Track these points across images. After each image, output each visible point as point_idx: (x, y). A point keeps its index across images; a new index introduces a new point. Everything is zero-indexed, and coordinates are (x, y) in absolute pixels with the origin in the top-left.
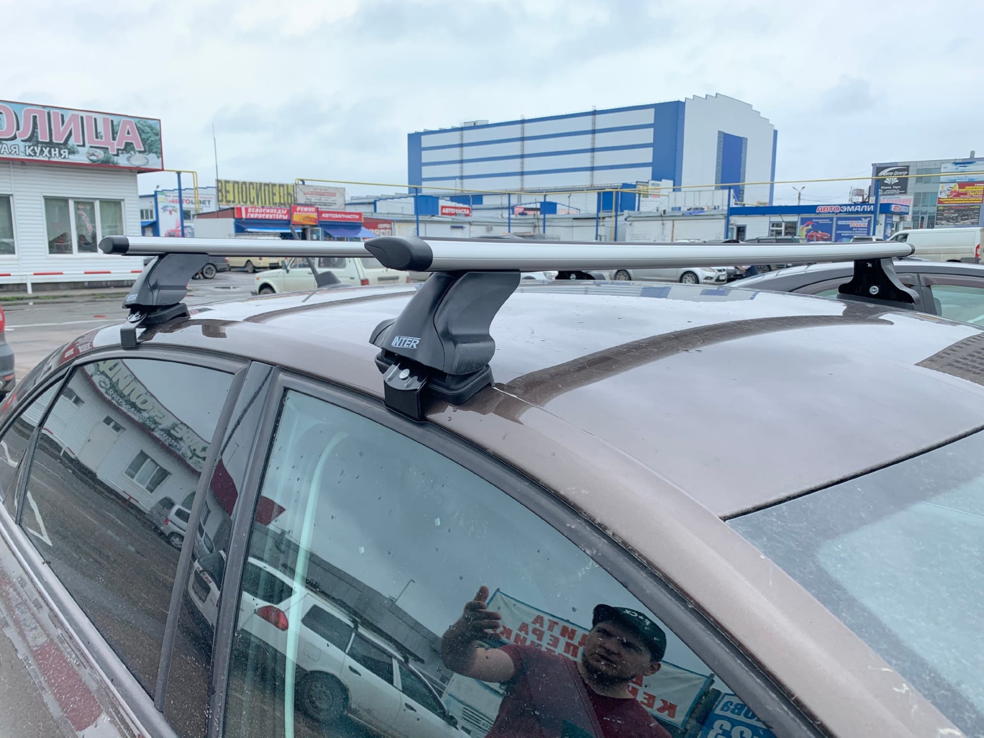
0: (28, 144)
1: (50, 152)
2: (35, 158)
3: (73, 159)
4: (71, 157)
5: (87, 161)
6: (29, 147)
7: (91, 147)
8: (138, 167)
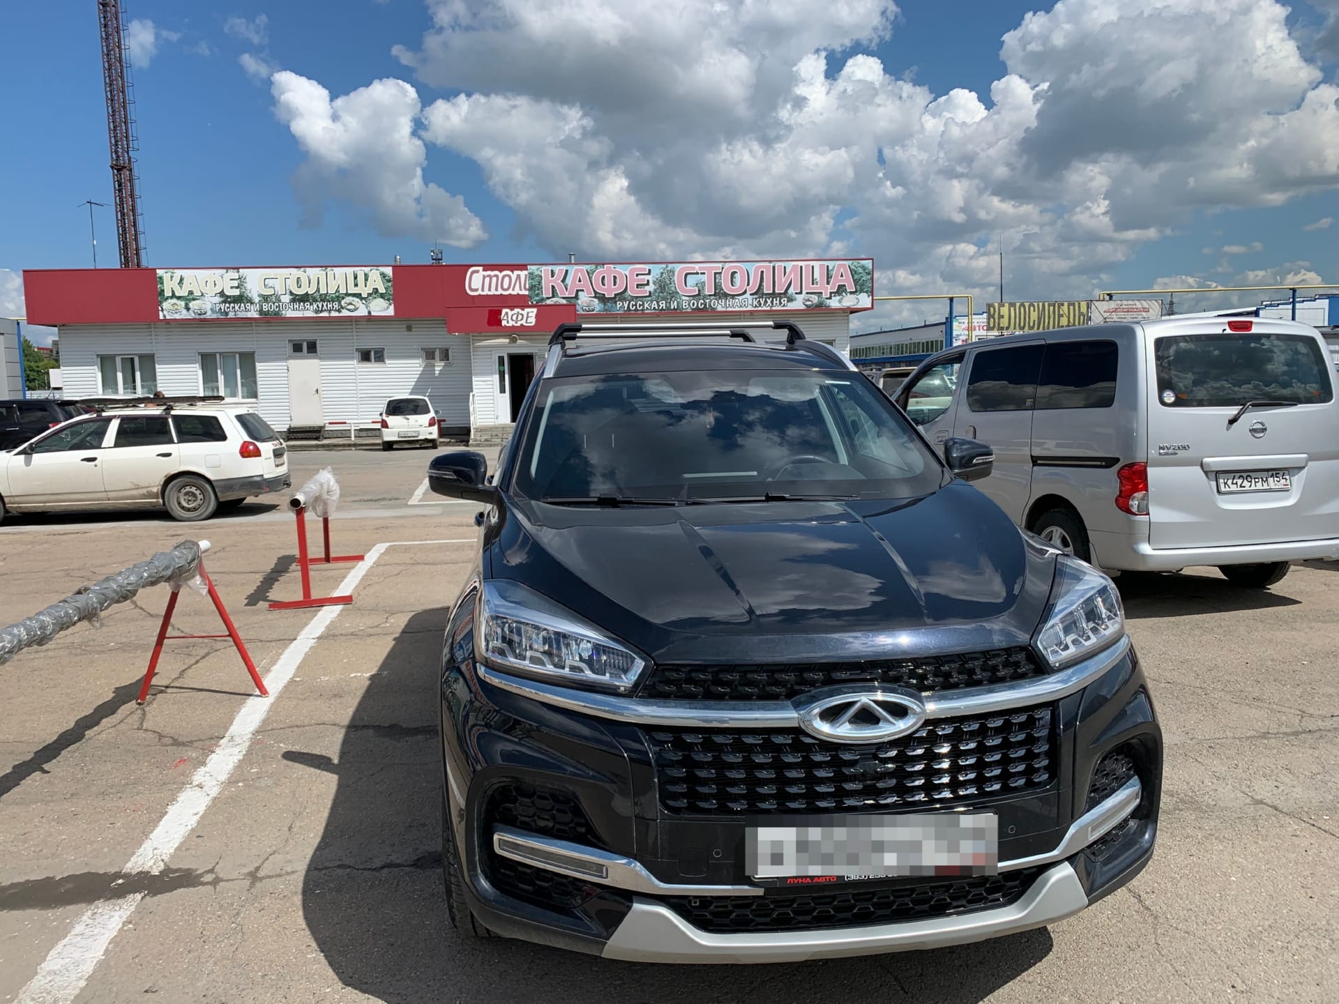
0: (755, 296)
1: (772, 301)
2: (760, 309)
3: (792, 306)
4: (789, 304)
5: (803, 307)
6: (756, 299)
7: (807, 293)
8: (849, 308)
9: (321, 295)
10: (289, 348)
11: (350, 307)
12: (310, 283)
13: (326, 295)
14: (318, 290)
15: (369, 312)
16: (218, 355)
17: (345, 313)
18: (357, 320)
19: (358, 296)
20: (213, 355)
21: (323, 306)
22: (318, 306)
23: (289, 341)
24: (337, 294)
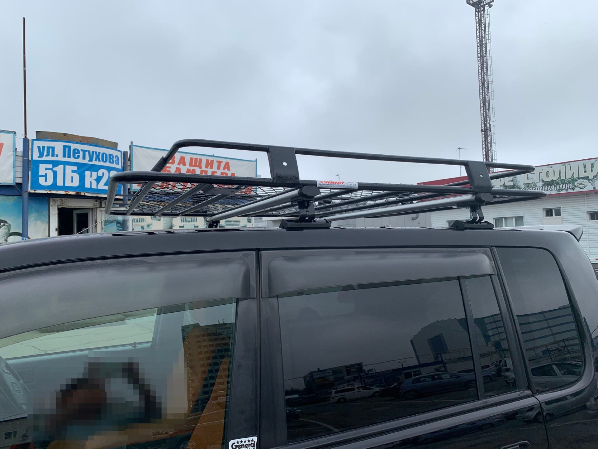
9: (561, 180)
10: (544, 212)
11: (581, 186)
12: (554, 174)
13: (565, 180)
14: (560, 177)
15: (594, 188)
16: (504, 219)
17: (577, 190)
18: (588, 193)
19: (587, 178)
20: (501, 219)
21: (563, 186)
22: (559, 187)
23: (543, 209)
24: (572, 179)
